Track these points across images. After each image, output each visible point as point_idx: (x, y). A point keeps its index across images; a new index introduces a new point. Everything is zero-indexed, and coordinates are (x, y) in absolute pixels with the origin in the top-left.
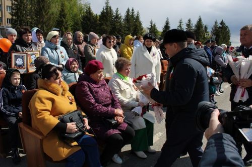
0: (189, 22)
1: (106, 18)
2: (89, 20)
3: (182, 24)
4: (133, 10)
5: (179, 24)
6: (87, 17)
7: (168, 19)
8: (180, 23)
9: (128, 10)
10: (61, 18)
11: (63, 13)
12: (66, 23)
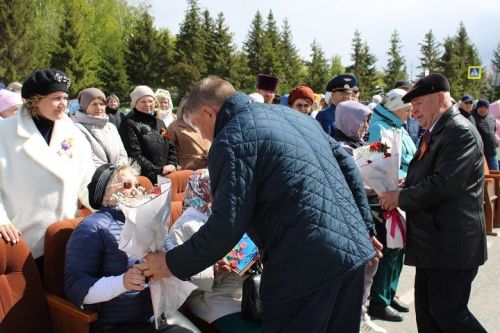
0: (429, 42)
1: (192, 42)
2: (146, 48)
3: (398, 45)
4: (270, 17)
5: (390, 46)
6: (139, 41)
7: (357, 34)
8: (394, 42)
9: (258, 17)
10: (63, 46)
11: (69, 33)
12: (78, 60)
